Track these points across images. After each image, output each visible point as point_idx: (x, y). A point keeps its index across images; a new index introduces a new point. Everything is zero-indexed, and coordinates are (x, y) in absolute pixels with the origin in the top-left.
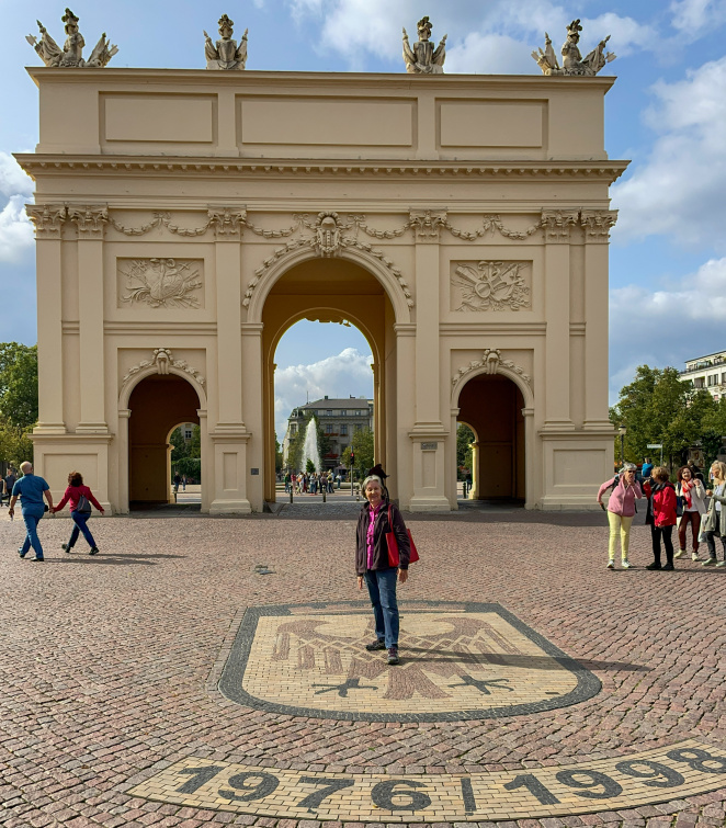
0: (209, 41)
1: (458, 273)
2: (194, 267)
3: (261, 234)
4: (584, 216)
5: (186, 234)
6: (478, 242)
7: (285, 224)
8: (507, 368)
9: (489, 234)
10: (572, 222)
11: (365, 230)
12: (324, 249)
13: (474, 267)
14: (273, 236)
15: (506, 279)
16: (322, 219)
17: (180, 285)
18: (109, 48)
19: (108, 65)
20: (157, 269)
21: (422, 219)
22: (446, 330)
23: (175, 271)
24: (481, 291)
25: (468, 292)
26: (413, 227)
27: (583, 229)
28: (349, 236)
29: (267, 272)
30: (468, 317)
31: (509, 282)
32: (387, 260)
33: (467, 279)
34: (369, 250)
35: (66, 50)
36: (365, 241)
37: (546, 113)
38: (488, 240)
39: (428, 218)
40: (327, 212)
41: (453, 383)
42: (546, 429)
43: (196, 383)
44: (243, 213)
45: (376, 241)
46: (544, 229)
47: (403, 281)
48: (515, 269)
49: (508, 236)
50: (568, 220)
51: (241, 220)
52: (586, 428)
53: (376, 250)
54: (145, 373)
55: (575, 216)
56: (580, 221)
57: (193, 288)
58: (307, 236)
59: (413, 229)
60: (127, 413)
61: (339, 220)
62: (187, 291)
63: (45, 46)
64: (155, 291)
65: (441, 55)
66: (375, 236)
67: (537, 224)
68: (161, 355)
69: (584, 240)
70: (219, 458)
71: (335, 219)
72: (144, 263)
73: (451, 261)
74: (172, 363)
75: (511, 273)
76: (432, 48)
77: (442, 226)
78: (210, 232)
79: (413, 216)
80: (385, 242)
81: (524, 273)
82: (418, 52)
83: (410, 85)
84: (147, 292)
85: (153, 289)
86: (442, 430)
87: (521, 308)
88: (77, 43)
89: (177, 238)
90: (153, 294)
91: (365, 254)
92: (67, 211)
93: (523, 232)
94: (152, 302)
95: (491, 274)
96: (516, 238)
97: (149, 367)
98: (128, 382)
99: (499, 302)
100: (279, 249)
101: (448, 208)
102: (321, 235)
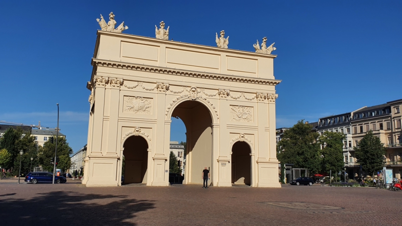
1: (232, 109)
2: (149, 100)
3: (172, 92)
5: (148, 90)
6: (238, 99)
8: (246, 140)
11: (204, 93)
12: (192, 98)
14: (176, 93)
15: (246, 111)
16: (192, 89)
17: (145, 106)
21: (222, 91)
22: (229, 126)
23: (143, 101)
24: (239, 115)
25: (235, 115)
27: (268, 99)
28: (200, 95)
29: (174, 104)
30: (235, 123)
31: (247, 113)
32: (211, 102)
33: (234, 110)
36: (204, 96)
38: (241, 99)
40: (193, 87)
41: (231, 143)
42: (259, 160)
43: (147, 139)
45: (207, 97)
46: (257, 98)
48: (248, 109)
49: (247, 99)
50: (264, 96)
51: (167, 87)
52: (270, 161)
54: (130, 135)
55: (266, 95)
57: (148, 108)
59: (219, 94)
60: (123, 149)
62: (146, 108)
63: (103, 23)
64: (136, 107)
66: (207, 95)
67: (255, 96)
68: (137, 129)
70: (156, 166)
73: (230, 105)
77: (228, 94)
78: (156, 90)
80: (210, 97)
81: (251, 110)
83: (219, 51)
86: (227, 159)
87: (250, 121)
89: (145, 90)
90: (135, 108)
91: (204, 101)
92: (108, 79)
93: (251, 98)
94: (135, 111)
95: (241, 110)
96: (249, 99)
97: (133, 133)
98: (125, 138)
99: (244, 119)
100: (178, 97)
101: (230, 89)
102: (191, 94)
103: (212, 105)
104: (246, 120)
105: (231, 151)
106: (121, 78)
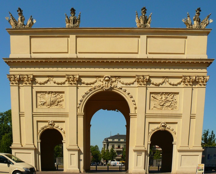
1: (152, 96)
3: (84, 83)
4: (197, 78)
6: (161, 86)
8: (168, 129)
9: (164, 83)
10: (193, 80)
11: (120, 82)
12: (105, 88)
13: (159, 95)
14: (88, 84)
16: (105, 78)
17: (56, 100)
20: (49, 95)
21: (140, 78)
23: (55, 95)
26: (137, 81)
27: (197, 82)
28: (114, 84)
29: (86, 96)
30: (156, 111)
31: (170, 100)
32: (128, 92)
34: (121, 89)
39: (142, 78)
40: (107, 76)
41: (149, 133)
42: (180, 149)
44: (78, 76)
46: (183, 82)
47: (133, 99)
49: (170, 84)
51: (77, 79)
52: (193, 149)
53: (123, 88)
55: (194, 78)
57: (61, 101)
58: (100, 83)
60: (40, 141)
61: (112, 78)
67: (181, 80)
69: (198, 86)
71: (109, 78)
72: (45, 93)
73: (150, 93)
74: (54, 125)
75: (171, 97)
79: (137, 77)
80: (127, 86)
84: (46, 103)
85: (48, 102)
86: (144, 148)
92: (20, 77)
93: (176, 83)
94: (47, 106)
95: (164, 97)
96: (173, 85)
97: (47, 127)
98: (40, 131)
99: (166, 107)
100: (90, 88)
101: (150, 74)
102: (105, 84)
103: (129, 94)
104: (169, 108)
105: (149, 140)
106: (31, 75)
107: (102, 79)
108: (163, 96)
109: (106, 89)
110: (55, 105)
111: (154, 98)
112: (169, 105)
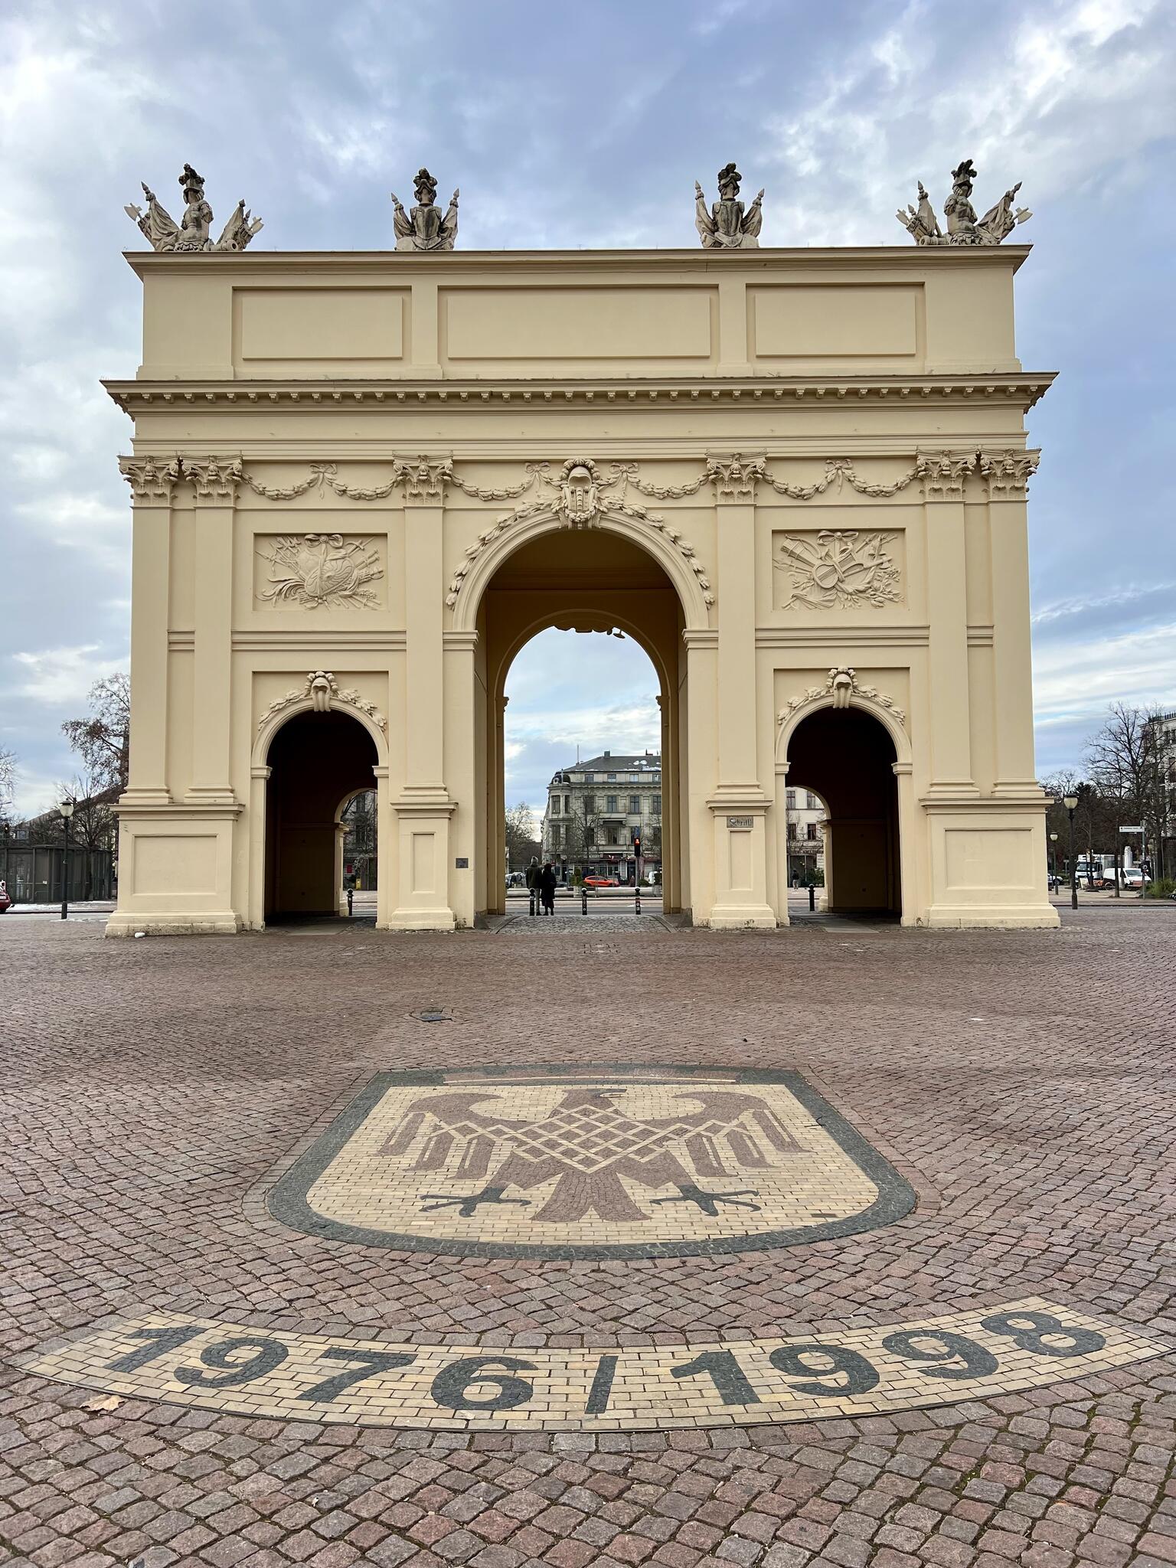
0: (401, 208)
1: (784, 549)
2: (372, 546)
3: (474, 495)
4: (985, 460)
5: (360, 497)
6: (817, 501)
7: (513, 479)
8: (867, 698)
9: (834, 489)
10: (967, 469)
11: (637, 485)
12: (572, 515)
13: (812, 540)
14: (493, 498)
15: (861, 557)
16: (570, 470)
17: (350, 574)
18: (250, 222)
19: (249, 248)
20: (315, 550)
21: (726, 467)
22: (765, 639)
23: (343, 552)
24: (823, 577)
25: (802, 579)
26: (714, 479)
27: (985, 479)
28: (612, 496)
29: (484, 552)
30: (804, 618)
31: (868, 563)
32: (672, 530)
33: (799, 558)
34: (642, 517)
35: (185, 228)
36: (636, 502)
37: (920, 305)
38: (831, 498)
39: (736, 465)
40: (578, 459)
41: (780, 721)
42: (933, 796)
43: (371, 725)
44: (448, 463)
45: (653, 503)
46: (922, 479)
47: (696, 563)
48: (876, 542)
49: (864, 491)
50: (960, 466)
51: (444, 474)
52: (997, 795)
53: (651, 515)
54: (293, 710)
55: (972, 459)
56: (978, 467)
57: (369, 579)
58: (548, 495)
59: (714, 482)
60: (265, 772)
61: (599, 471)
62: (361, 583)
63: (154, 220)
64: (311, 583)
65: (756, 219)
66: (651, 494)
67: (911, 472)
68: (319, 682)
69: (988, 496)
70: (406, 842)
71: (589, 469)
72: (295, 541)
73: (774, 532)
74: (335, 692)
75: (869, 549)
76: (740, 210)
77: (759, 479)
78: (397, 493)
79: (712, 463)
80: (669, 503)
81: (892, 548)
82: (718, 217)
83: (707, 265)
84: (301, 586)
85: (308, 580)
86: (760, 797)
87: (887, 602)
88: (201, 217)
89: (345, 503)
90: (308, 589)
91: (636, 523)
92: (180, 465)
93: (888, 485)
94: (307, 601)
95: (838, 551)
96: (877, 494)
97: (301, 700)
98: (268, 723)
99: (851, 594)
100: (502, 516)
101: (768, 450)
102: (568, 494)
103: (675, 539)
104: (862, 602)
105: (783, 758)
106: (234, 457)
107: (556, 474)
108: (835, 547)
109: (573, 521)
110: (346, 597)
111: (791, 554)
112: (861, 588)
